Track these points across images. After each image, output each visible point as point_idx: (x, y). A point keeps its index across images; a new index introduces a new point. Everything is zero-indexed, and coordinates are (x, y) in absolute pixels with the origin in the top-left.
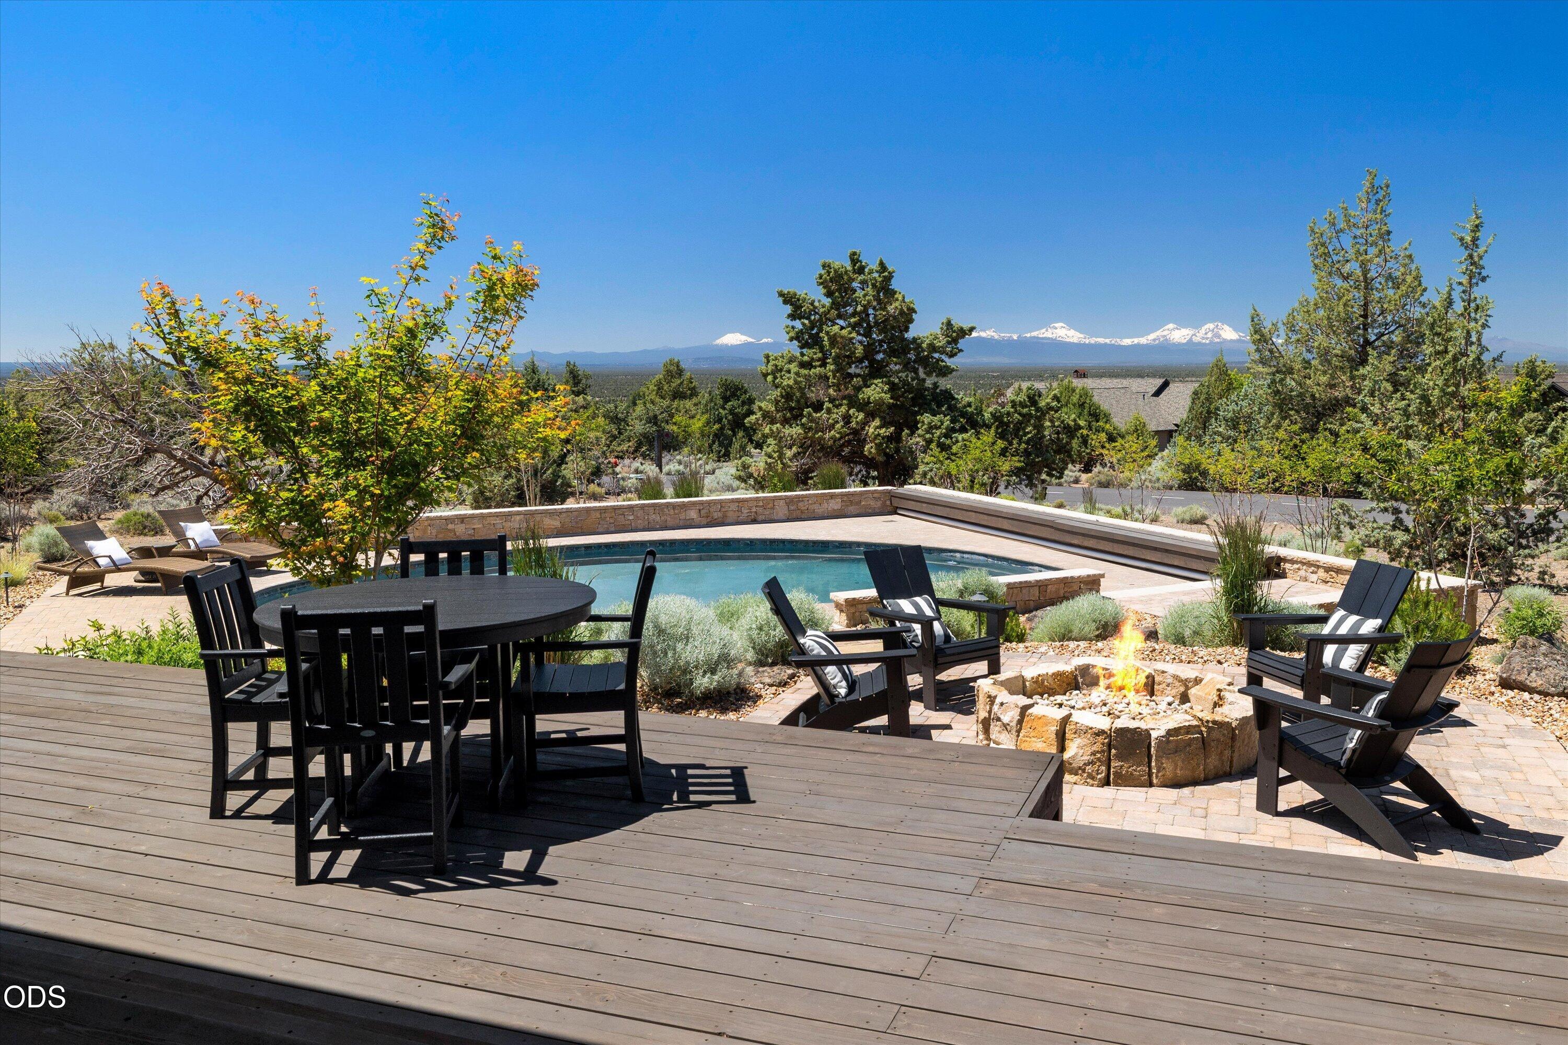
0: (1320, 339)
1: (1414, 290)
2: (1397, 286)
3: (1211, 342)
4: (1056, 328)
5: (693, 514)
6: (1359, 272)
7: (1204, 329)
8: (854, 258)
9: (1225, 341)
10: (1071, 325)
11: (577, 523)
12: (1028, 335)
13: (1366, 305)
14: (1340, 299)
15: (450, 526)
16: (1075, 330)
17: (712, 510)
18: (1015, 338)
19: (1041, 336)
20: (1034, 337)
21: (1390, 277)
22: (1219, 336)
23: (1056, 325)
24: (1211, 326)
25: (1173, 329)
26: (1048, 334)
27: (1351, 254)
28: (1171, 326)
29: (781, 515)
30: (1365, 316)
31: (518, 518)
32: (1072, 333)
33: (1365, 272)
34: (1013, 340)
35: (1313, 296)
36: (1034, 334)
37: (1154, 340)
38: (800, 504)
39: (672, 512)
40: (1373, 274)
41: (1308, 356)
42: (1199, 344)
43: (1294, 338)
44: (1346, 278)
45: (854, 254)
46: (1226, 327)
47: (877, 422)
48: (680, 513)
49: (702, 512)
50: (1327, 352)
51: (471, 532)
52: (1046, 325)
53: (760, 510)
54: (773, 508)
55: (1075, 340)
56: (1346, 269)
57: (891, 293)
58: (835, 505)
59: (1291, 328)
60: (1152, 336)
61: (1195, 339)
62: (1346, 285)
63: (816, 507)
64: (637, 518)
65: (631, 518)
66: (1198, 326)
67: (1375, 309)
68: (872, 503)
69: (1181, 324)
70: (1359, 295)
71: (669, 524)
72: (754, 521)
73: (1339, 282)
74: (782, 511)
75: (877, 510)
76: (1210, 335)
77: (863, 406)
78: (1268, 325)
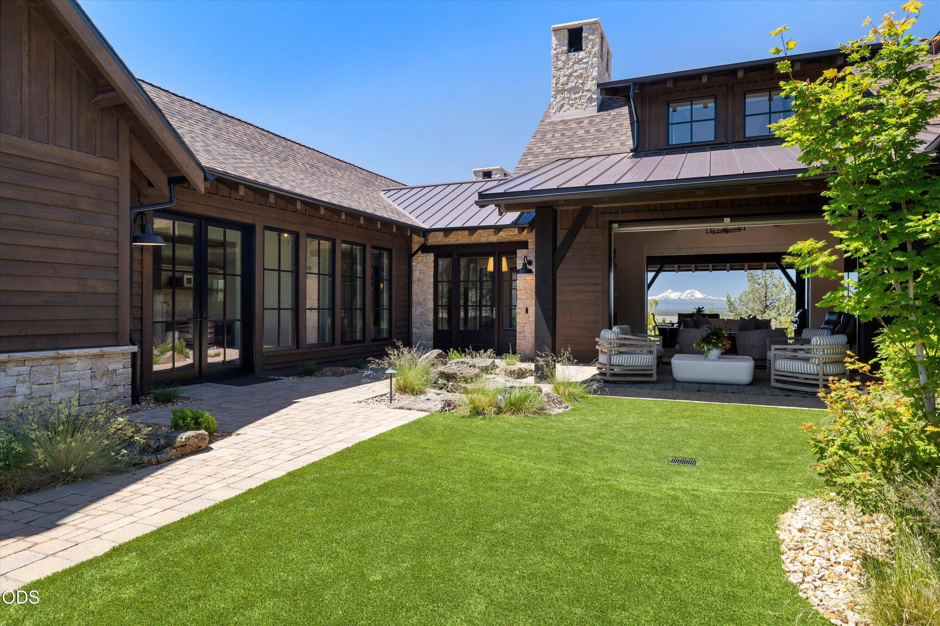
0: (751, 305)
1: (782, 289)
2: (777, 287)
3: (690, 299)
6: (763, 283)
7: (686, 292)
9: (697, 298)
13: (766, 293)
14: (757, 291)
21: (774, 284)
22: (694, 296)
24: (689, 291)
25: (671, 292)
27: (761, 276)
28: (670, 291)
30: (766, 297)
33: (766, 283)
35: (748, 290)
37: (662, 298)
40: (768, 283)
41: (747, 310)
42: (684, 299)
43: (742, 304)
44: (759, 284)
46: (697, 292)
50: (753, 308)
56: (759, 281)
59: (741, 301)
60: (661, 296)
61: (682, 297)
62: (759, 287)
66: (683, 291)
67: (769, 294)
69: (675, 290)
70: (764, 290)
73: (757, 286)
76: (689, 295)
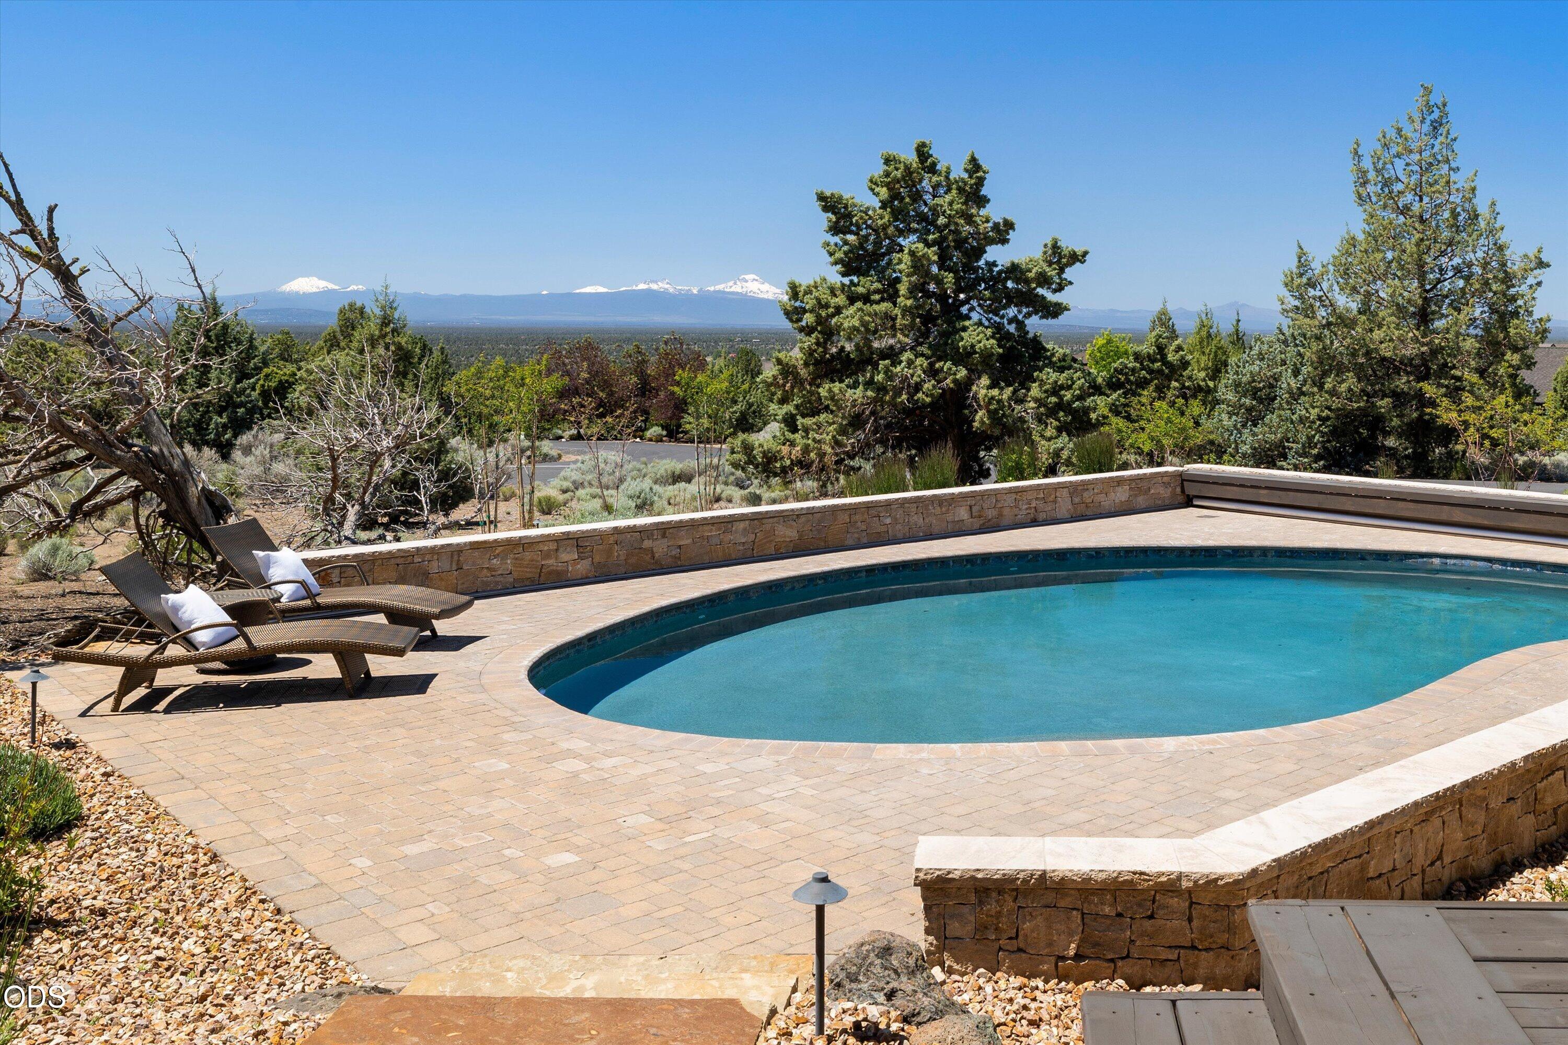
4: (746, 281)
5: (963, 513)
8: (922, 152)
10: (765, 280)
11: (819, 531)
12: (712, 289)
15: (647, 544)
16: (770, 284)
17: (985, 506)
18: (695, 292)
19: (728, 290)
20: (719, 291)
23: (747, 277)
26: (737, 288)
29: (1063, 512)
31: (742, 525)
32: (766, 287)
34: (693, 294)
36: (720, 287)
38: (1085, 494)
39: (938, 510)
45: (923, 145)
47: (985, 381)
48: (948, 511)
49: (975, 509)
51: (675, 552)
52: (736, 279)
53: (1040, 505)
54: (1055, 502)
55: (770, 296)
57: (982, 201)
58: (1121, 495)
63: (1102, 497)
64: (895, 520)
65: (888, 521)
68: (1161, 490)
71: (936, 530)
72: (1034, 522)
74: (1064, 506)
75: (1167, 502)
77: (963, 357)
78: (1317, 266)
